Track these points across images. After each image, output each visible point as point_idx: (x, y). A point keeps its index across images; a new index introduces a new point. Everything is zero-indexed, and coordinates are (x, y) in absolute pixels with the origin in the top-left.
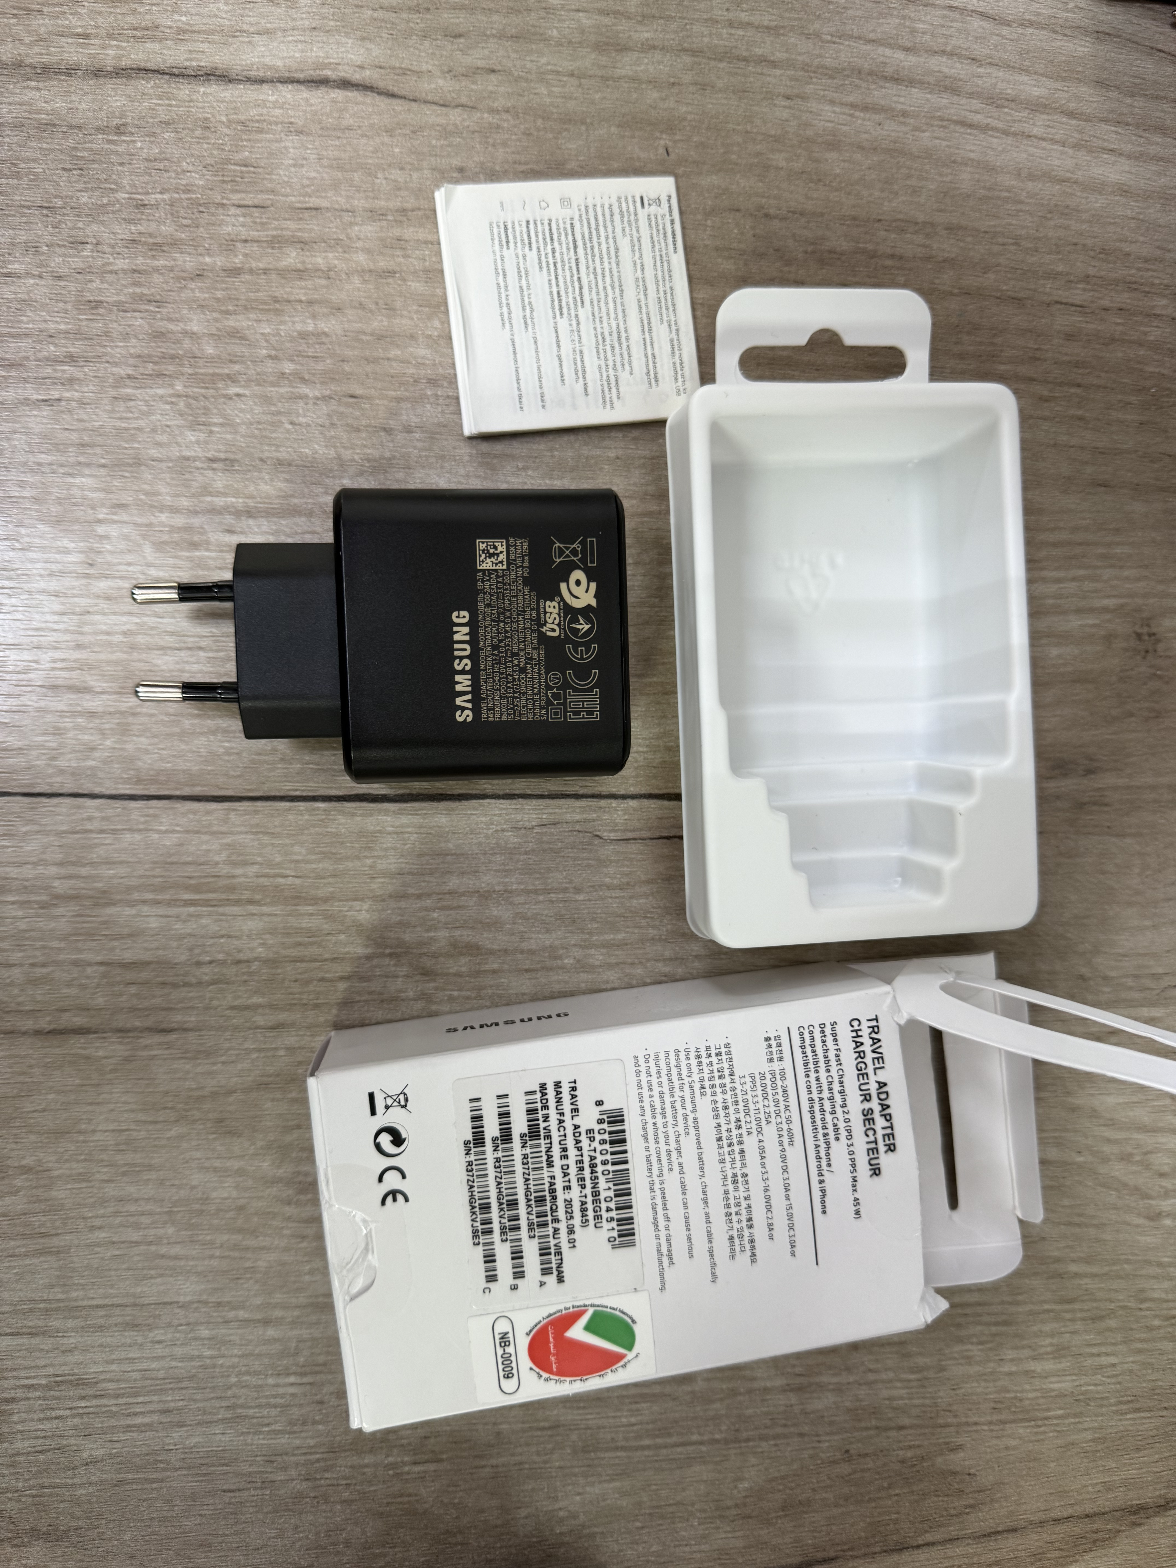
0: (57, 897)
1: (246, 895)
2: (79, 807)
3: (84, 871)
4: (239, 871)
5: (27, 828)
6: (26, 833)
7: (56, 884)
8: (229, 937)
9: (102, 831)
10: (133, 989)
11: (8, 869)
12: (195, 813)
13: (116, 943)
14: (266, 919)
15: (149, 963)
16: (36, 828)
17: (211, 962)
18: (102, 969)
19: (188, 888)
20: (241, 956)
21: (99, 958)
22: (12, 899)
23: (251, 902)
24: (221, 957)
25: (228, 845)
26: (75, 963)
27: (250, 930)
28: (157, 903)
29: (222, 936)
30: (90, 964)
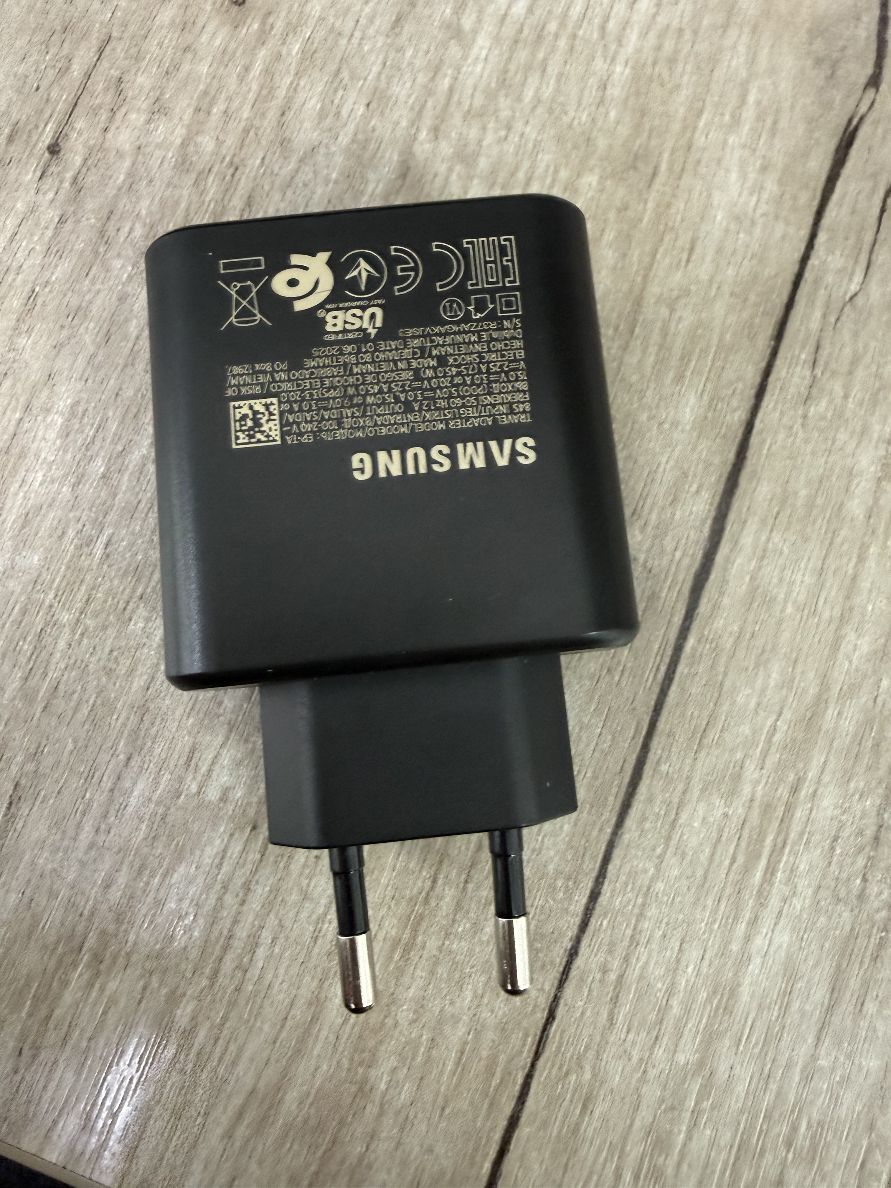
0: (701, 1064)
1: (783, 791)
2: (582, 980)
3: (676, 1009)
4: (746, 790)
5: (588, 1068)
6: (595, 1075)
7: (681, 1058)
8: (836, 839)
9: (626, 959)
10: (871, 1007)
11: (638, 1124)
12: (643, 819)
13: (795, 1006)
14: (826, 778)
15: (839, 966)
16: (591, 1054)
17: (865, 879)
18: (827, 1042)
19: (747, 870)
20: (869, 833)
21: (810, 1040)
22: (682, 1136)
23: (795, 790)
24: (861, 862)
25: (703, 790)
26: (807, 1077)
27: (836, 807)
28: (754, 922)
29: (832, 848)
30: (814, 1058)
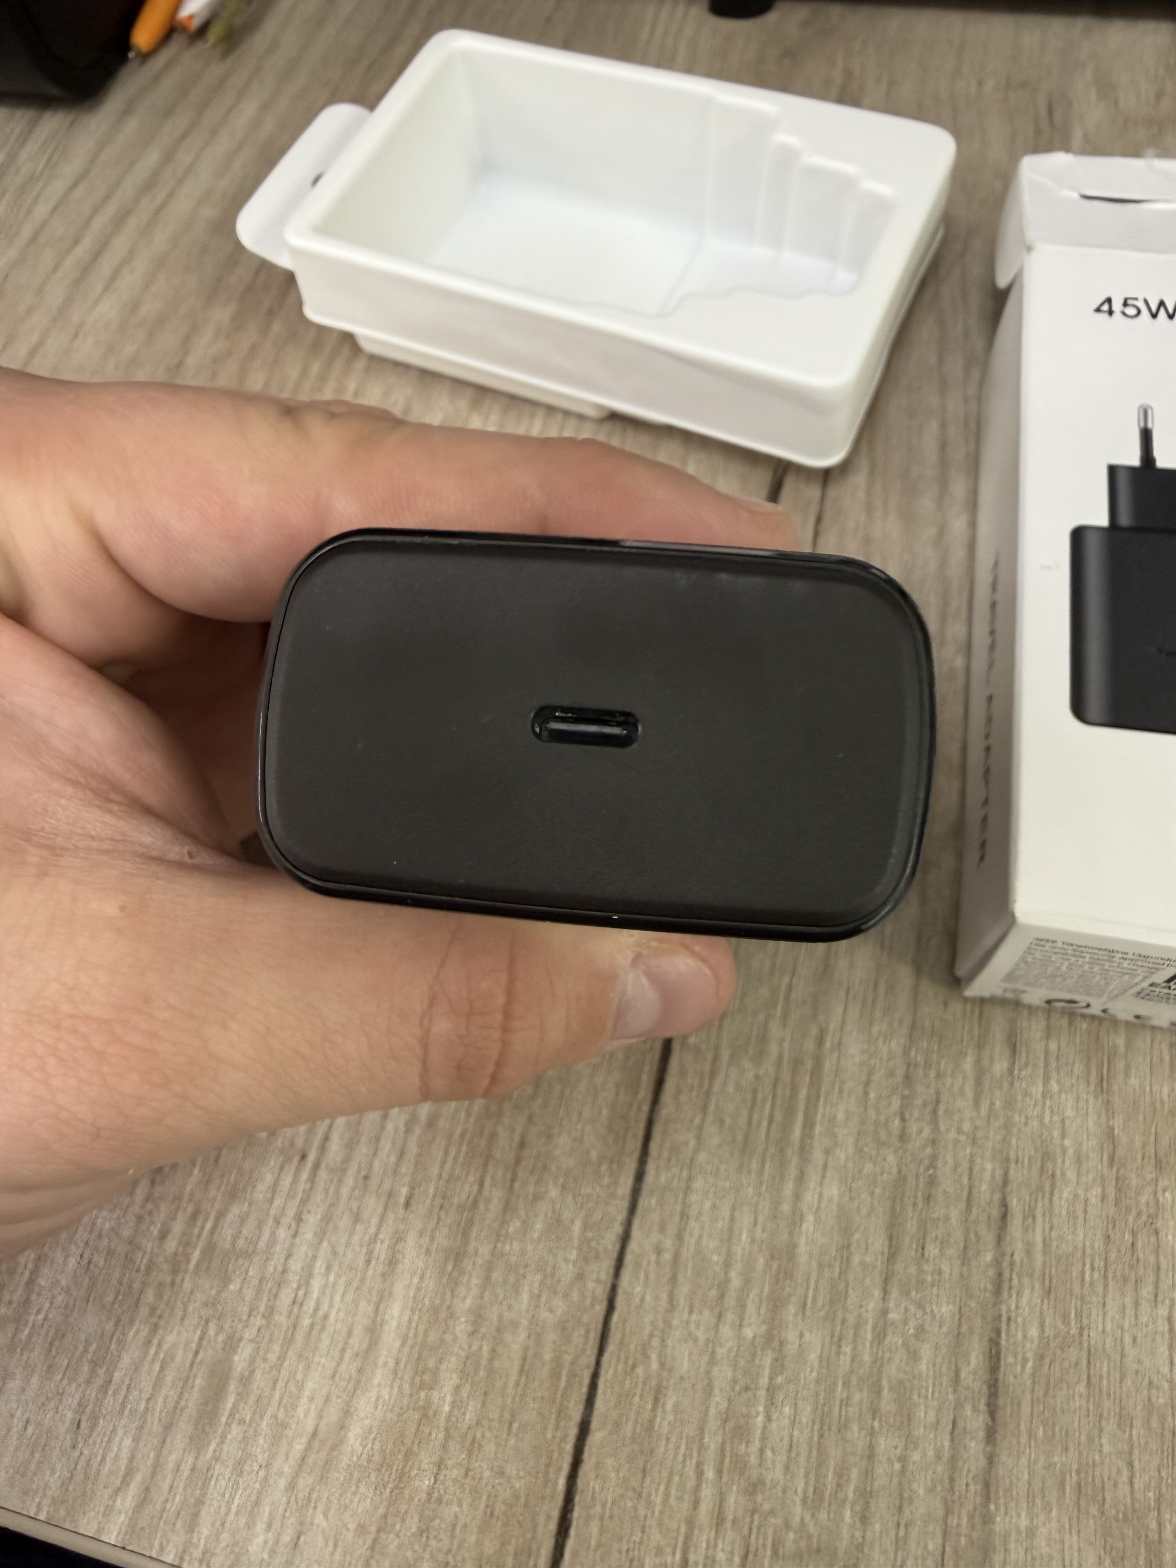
0: (769, 1337)
1: (810, 1046)
2: (638, 1265)
3: (736, 1282)
4: (774, 1048)
5: (654, 1357)
6: (662, 1365)
7: (748, 1333)
8: (868, 1083)
9: (680, 1237)
10: (932, 1250)
11: (712, 1411)
12: (679, 1092)
13: (856, 1259)
14: (849, 1027)
15: (893, 1211)
16: (655, 1342)
17: (903, 1120)
18: (895, 1293)
19: (786, 1128)
20: (900, 1072)
21: (877, 1293)
22: (760, 1419)
23: (820, 1041)
24: (896, 1103)
25: (732, 1056)
26: (880, 1336)
27: (863, 1052)
28: (801, 1179)
29: (866, 1094)
30: (885, 1312)
